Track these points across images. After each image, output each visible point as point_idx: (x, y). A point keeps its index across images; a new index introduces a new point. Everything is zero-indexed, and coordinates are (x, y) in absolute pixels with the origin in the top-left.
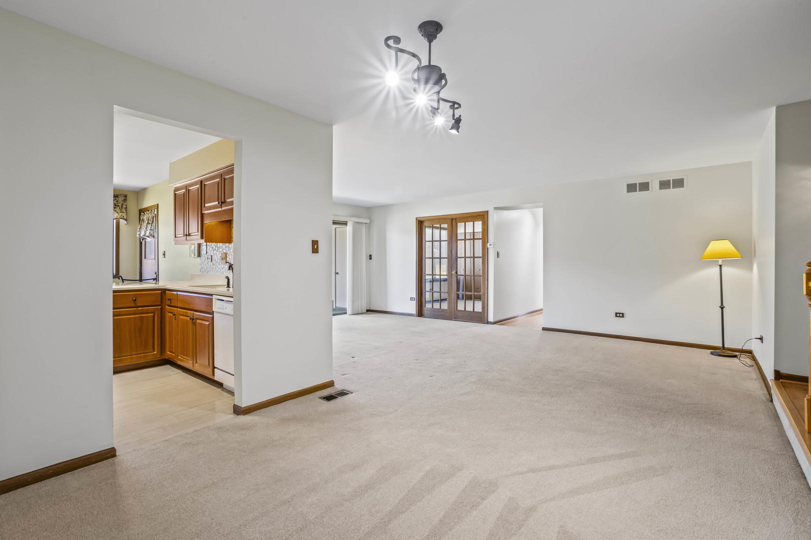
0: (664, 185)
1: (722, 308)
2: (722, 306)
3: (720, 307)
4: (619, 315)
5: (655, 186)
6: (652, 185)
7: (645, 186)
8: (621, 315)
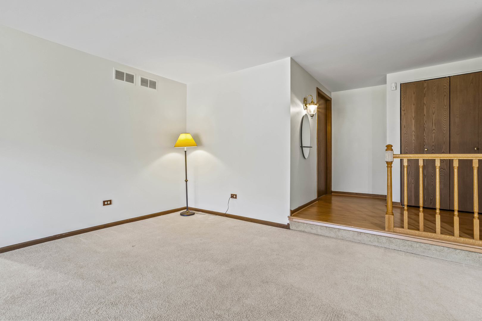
0: (144, 82)
1: (186, 181)
2: (186, 180)
3: (185, 181)
4: (107, 203)
5: (138, 80)
6: (136, 79)
7: (130, 78)
8: (109, 202)
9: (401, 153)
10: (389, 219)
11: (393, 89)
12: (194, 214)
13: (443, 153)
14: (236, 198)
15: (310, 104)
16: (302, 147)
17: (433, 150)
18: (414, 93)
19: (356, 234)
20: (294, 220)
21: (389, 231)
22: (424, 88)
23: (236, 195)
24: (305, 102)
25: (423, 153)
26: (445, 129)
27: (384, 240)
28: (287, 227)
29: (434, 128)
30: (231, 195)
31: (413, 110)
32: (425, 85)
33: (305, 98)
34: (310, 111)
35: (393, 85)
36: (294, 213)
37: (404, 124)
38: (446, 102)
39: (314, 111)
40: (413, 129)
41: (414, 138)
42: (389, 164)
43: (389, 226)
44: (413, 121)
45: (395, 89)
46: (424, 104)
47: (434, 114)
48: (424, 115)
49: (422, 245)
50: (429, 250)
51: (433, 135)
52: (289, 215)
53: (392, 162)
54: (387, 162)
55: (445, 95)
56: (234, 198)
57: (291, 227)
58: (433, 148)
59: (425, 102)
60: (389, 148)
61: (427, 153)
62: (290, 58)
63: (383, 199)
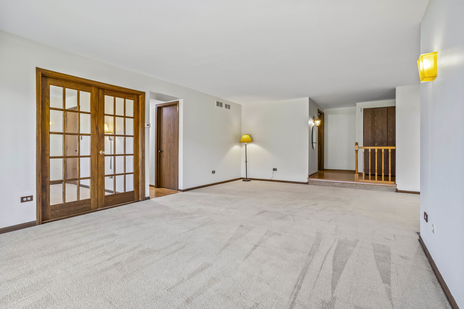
1: (246, 162)
5: (224, 105)
7: (221, 105)
9: (364, 146)
10: (356, 176)
11: (359, 111)
12: (250, 181)
13: (384, 146)
14: (276, 170)
15: (316, 120)
16: (312, 143)
17: (379, 144)
18: (370, 114)
19: (342, 183)
20: (311, 180)
21: (356, 181)
22: (375, 112)
23: (276, 169)
24: (314, 118)
25: (375, 146)
26: (385, 134)
27: (354, 185)
28: (307, 183)
29: (380, 133)
30: (273, 169)
31: (370, 123)
32: (376, 110)
33: (314, 117)
34: (317, 124)
35: (360, 109)
36: (310, 176)
37: (365, 130)
38: (386, 120)
39: (319, 124)
40: (370, 133)
41: (370, 138)
42: (357, 151)
43: (356, 180)
44: (370, 129)
45: (360, 111)
46: (375, 120)
47: (380, 126)
48: (375, 126)
49: (370, 185)
50: (373, 187)
51: (380, 137)
52: (308, 177)
53: (358, 150)
54: (356, 150)
55: (385, 116)
56: (275, 170)
57: (309, 183)
58: (380, 143)
59: (376, 119)
60: (357, 144)
61: (376, 146)
62: (308, 98)
63: (354, 172)
